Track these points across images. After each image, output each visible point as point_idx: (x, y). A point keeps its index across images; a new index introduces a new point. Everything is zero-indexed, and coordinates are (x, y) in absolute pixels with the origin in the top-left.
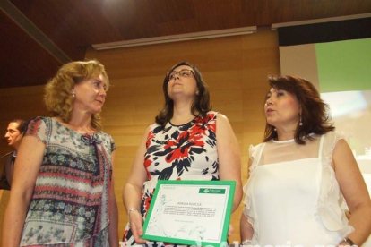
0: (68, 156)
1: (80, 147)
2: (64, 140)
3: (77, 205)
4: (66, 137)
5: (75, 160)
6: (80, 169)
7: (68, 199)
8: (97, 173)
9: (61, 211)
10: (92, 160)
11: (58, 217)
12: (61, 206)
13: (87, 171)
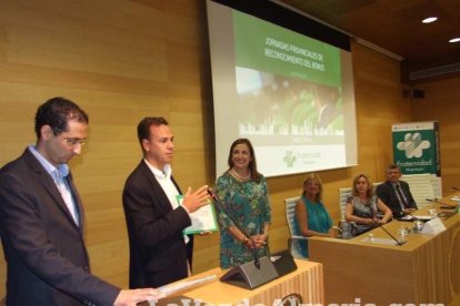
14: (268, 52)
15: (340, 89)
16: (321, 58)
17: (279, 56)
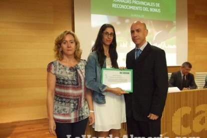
0: (64, 80)
1: (69, 73)
2: (62, 72)
3: (70, 99)
4: (63, 70)
5: (67, 81)
6: (70, 84)
7: (66, 97)
8: (77, 84)
9: (65, 102)
10: (75, 79)
11: (63, 104)
12: (64, 100)
13: (73, 84)
14: (114, 5)
15: (175, 22)
16: (158, 5)
17: (123, 7)
